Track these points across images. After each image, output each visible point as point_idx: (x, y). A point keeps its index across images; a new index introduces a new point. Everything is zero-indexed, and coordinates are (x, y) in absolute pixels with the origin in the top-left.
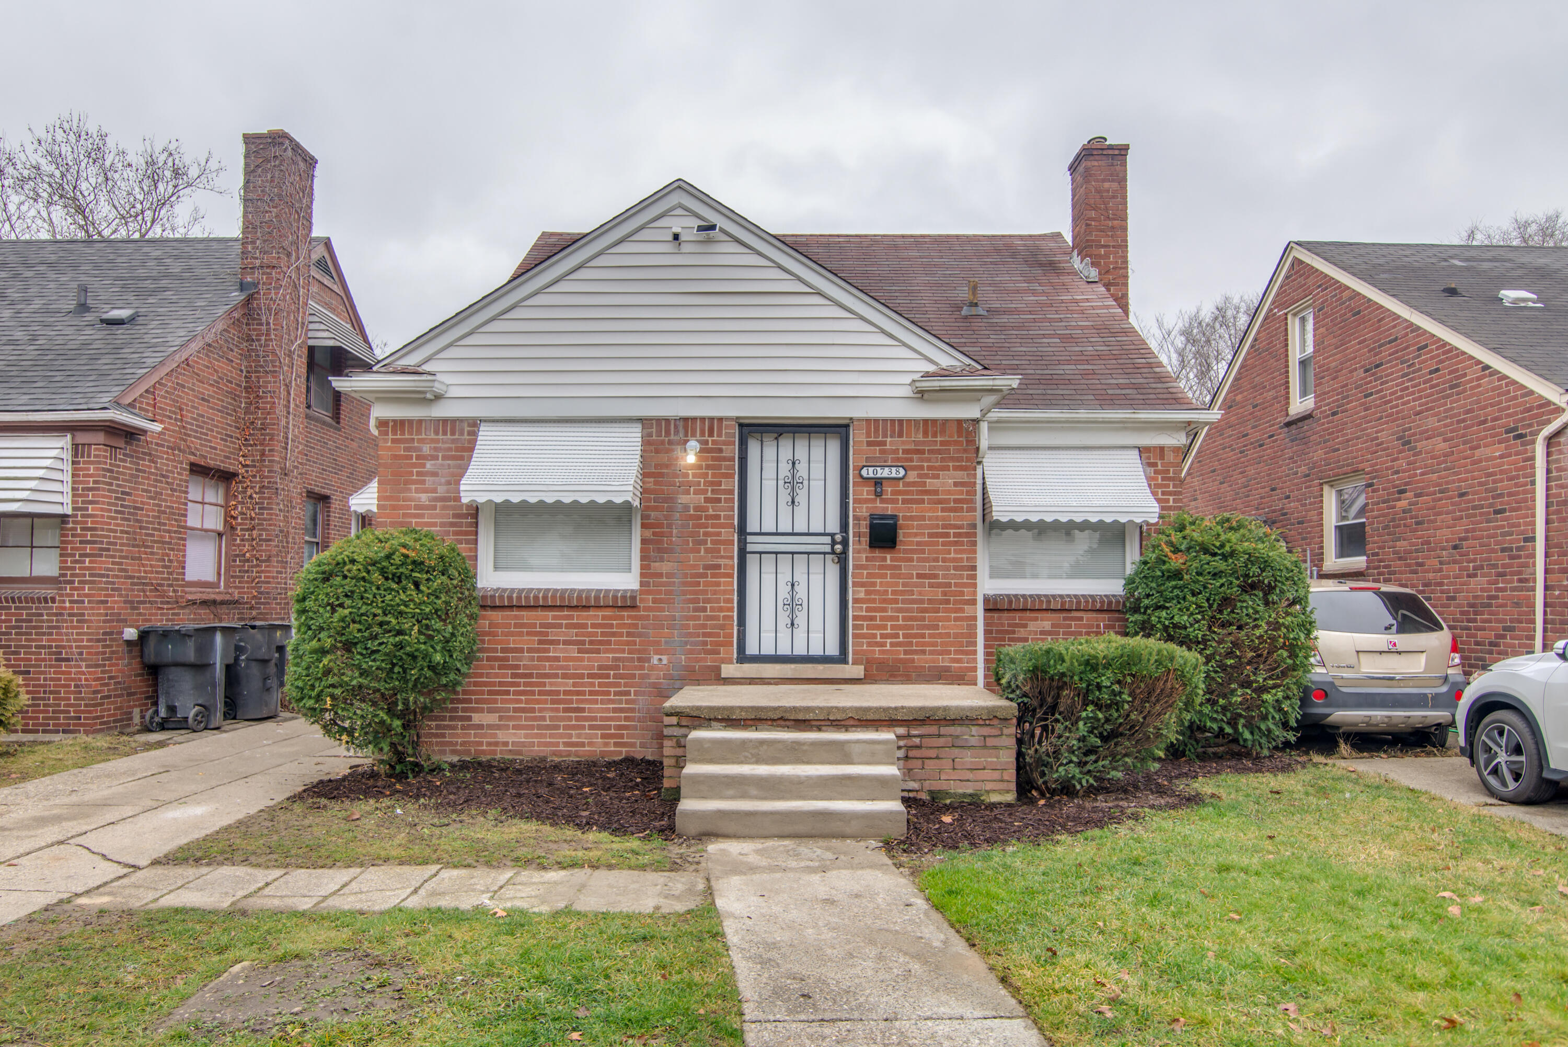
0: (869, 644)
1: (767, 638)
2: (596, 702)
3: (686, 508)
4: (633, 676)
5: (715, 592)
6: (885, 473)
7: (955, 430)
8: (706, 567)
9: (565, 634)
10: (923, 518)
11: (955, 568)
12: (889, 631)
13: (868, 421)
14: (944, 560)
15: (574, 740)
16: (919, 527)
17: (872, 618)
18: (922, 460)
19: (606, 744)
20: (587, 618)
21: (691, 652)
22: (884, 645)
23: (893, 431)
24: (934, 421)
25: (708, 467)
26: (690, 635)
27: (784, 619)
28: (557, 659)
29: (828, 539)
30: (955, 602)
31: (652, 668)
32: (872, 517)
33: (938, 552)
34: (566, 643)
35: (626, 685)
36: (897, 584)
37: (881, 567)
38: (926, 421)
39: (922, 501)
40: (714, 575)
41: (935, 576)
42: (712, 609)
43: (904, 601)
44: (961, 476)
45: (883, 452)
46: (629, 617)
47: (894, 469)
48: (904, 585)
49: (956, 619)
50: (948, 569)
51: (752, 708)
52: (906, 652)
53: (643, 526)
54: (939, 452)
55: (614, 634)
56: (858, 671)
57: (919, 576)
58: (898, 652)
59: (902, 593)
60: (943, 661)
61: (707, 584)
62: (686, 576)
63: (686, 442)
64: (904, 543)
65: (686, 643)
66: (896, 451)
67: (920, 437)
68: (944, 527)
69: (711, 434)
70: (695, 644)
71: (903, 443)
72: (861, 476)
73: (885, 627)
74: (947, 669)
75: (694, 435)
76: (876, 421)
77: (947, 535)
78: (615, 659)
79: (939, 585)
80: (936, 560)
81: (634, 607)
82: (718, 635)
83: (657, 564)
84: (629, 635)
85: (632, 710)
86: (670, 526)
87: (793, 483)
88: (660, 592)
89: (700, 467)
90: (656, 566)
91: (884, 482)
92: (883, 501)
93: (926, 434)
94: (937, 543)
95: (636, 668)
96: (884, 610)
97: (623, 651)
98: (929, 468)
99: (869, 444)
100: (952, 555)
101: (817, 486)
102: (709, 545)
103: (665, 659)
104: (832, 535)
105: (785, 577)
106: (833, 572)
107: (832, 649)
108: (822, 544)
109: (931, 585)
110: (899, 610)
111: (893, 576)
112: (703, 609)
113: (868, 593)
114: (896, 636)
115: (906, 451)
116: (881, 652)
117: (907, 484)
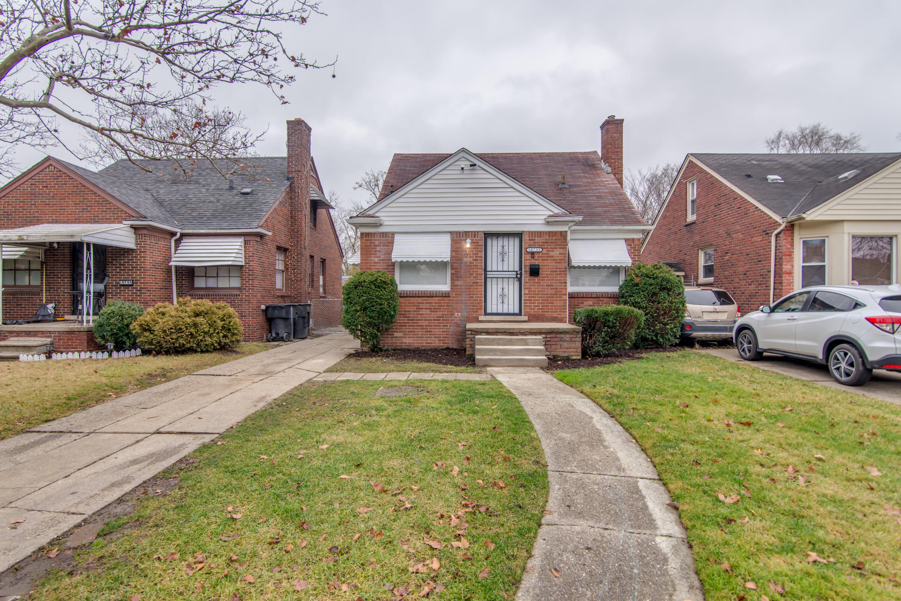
0: (529, 309)
1: (494, 307)
2: (436, 329)
3: (466, 263)
4: (449, 320)
5: (476, 291)
6: (535, 250)
7: (559, 235)
8: (473, 283)
9: (425, 306)
10: (548, 266)
11: (559, 283)
13: (529, 232)
14: (555, 280)
15: (429, 341)
16: (547, 268)
17: (531, 300)
18: (548, 246)
19: (440, 343)
20: (433, 300)
21: (468, 312)
22: (535, 309)
23: (538, 236)
24: (552, 232)
25: (473, 248)
26: (468, 306)
27: (500, 300)
28: (423, 314)
29: (515, 273)
30: (560, 294)
31: (455, 317)
32: (531, 265)
33: (553, 277)
34: (426, 309)
35: (446, 323)
36: (539, 288)
37: (534, 282)
38: (549, 232)
39: (548, 260)
40: (477, 286)
41: (553, 286)
42: (475, 297)
43: (541, 294)
44: (562, 251)
45: (534, 243)
46: (447, 300)
47: (538, 249)
48: (542, 289)
49: (560, 300)
50: (557, 283)
52: (542, 312)
53: (452, 269)
54: (554, 242)
55: (442, 306)
56: (526, 318)
57: (547, 286)
58: (540, 312)
59: (541, 291)
60: (555, 315)
61: (473, 288)
62: (466, 286)
63: (466, 240)
64: (542, 274)
65: (467, 309)
66: (539, 243)
67: (547, 238)
68: (556, 268)
69: (475, 237)
70: (470, 309)
71: (541, 239)
72: (527, 251)
73: (535, 303)
74: (557, 317)
75: (469, 237)
76: (532, 232)
77: (556, 271)
78: (443, 314)
79: (554, 289)
80: (553, 280)
81: (449, 297)
82: (479, 306)
83: (456, 282)
84: (447, 306)
85: (449, 332)
86: (461, 269)
87: (503, 254)
88: (457, 291)
89: (471, 248)
91: (535, 253)
92: (534, 260)
93: (549, 236)
94: (553, 274)
95: (450, 317)
96: (535, 297)
97: (445, 312)
98: (550, 248)
99: (530, 240)
100: (558, 278)
101: (511, 254)
102: (476, 275)
103: (459, 314)
104: (517, 272)
105: (500, 286)
106: (517, 284)
107: (517, 311)
108: (513, 274)
109: (551, 289)
110: (540, 297)
111: (538, 286)
112: (472, 297)
113: (529, 291)
114: (539, 306)
115: (542, 242)
116: (534, 312)
117: (543, 254)
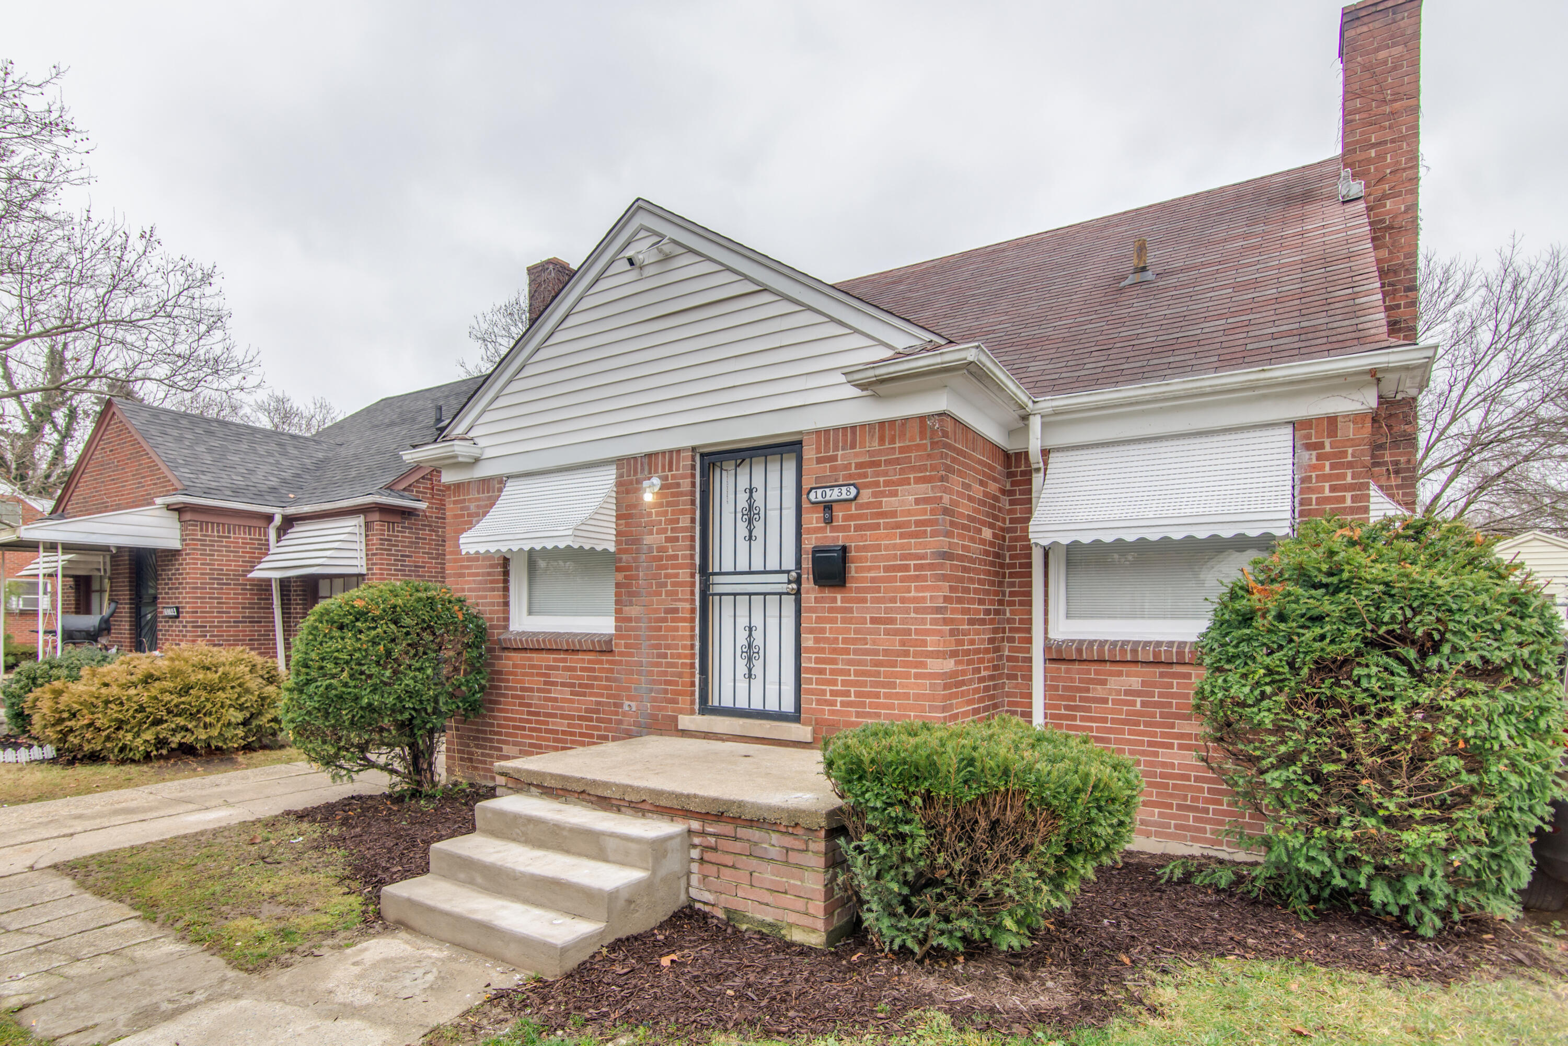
0: (819, 702)
1: (728, 689)
3: (650, 549)
4: (610, 721)
5: (673, 638)
6: (833, 495)
7: (917, 430)
8: (668, 611)
9: (562, 676)
10: (878, 548)
11: (916, 610)
12: (839, 688)
13: (818, 432)
14: (903, 600)
16: (874, 559)
17: (821, 671)
18: (881, 474)
20: (577, 661)
21: (654, 700)
22: (833, 703)
23: (845, 442)
24: (892, 422)
25: (669, 504)
26: (654, 682)
27: (742, 668)
28: (555, 700)
29: (783, 578)
30: (916, 654)
31: (625, 714)
32: (813, 550)
33: (896, 590)
34: (562, 685)
35: (605, 729)
36: (848, 631)
37: (831, 610)
38: (882, 424)
39: (877, 527)
40: (674, 620)
41: (892, 621)
42: (672, 656)
43: (856, 652)
44: (923, 489)
45: (833, 469)
46: (608, 662)
47: (844, 489)
48: (857, 631)
49: (917, 676)
50: (907, 611)
51: (560, 776)
53: (617, 570)
54: (897, 461)
55: (596, 678)
56: (807, 733)
57: (874, 620)
58: (849, 714)
59: (854, 641)
61: (668, 629)
62: (651, 620)
63: (649, 479)
64: (856, 580)
65: (651, 690)
66: (851, 466)
67: (876, 445)
68: (904, 557)
69: (670, 470)
70: (658, 692)
72: (809, 501)
73: (834, 683)
75: (656, 472)
76: (827, 431)
77: (906, 568)
78: (598, 703)
79: (896, 632)
80: (893, 600)
81: (611, 652)
82: (676, 683)
83: (628, 608)
84: (608, 679)
86: (637, 568)
87: (751, 515)
88: (629, 637)
89: (661, 505)
90: (627, 610)
91: (835, 506)
92: (834, 529)
93: (882, 440)
94: (894, 579)
95: (612, 713)
96: (833, 661)
97: (602, 695)
98: (887, 484)
99: (819, 461)
100: (913, 594)
101: (775, 516)
102: (669, 588)
103: (633, 704)
104: (788, 572)
105: (743, 622)
106: (790, 614)
107: (788, 706)
108: (780, 583)
109: (887, 632)
110: (850, 662)
111: (844, 620)
112: (665, 656)
113: (817, 640)
114: (848, 693)
115: (859, 465)
116: (832, 712)
117: (860, 507)
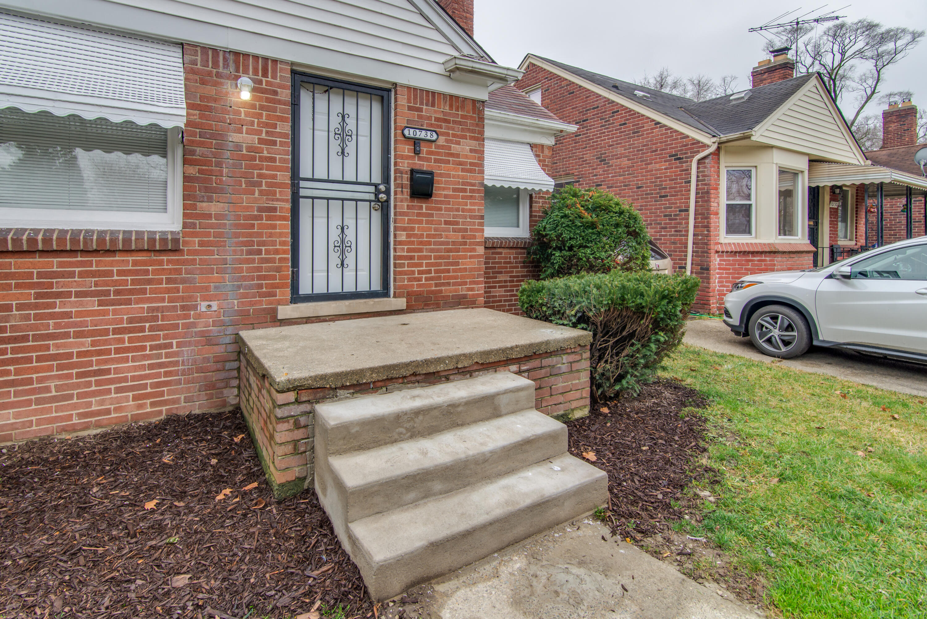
0: (409, 280)
1: (320, 276)
2: (126, 360)
3: (238, 147)
4: (176, 326)
5: (271, 235)
6: (422, 135)
7: (471, 107)
8: (260, 209)
9: (79, 285)
10: (449, 176)
11: (471, 217)
12: (424, 268)
13: (409, 88)
14: (463, 210)
15: (94, 408)
16: (446, 182)
17: (412, 258)
18: (448, 128)
19: (140, 406)
20: (112, 264)
21: (245, 296)
22: (420, 280)
23: (428, 100)
24: (457, 97)
25: (262, 108)
26: (244, 278)
27: (335, 259)
28: (68, 315)
29: (372, 189)
30: (471, 243)
31: (199, 316)
32: (412, 171)
33: (459, 204)
34: (78, 294)
35: (166, 337)
36: (430, 229)
37: (419, 215)
38: (451, 96)
39: (448, 162)
40: (269, 218)
41: (457, 223)
42: (268, 252)
43: (435, 243)
44: (474, 144)
45: (420, 117)
46: (170, 262)
47: (429, 133)
48: (436, 230)
49: (471, 257)
50: (465, 217)
52: (436, 285)
53: (186, 162)
54: (460, 123)
55: (149, 282)
56: (401, 303)
57: (446, 223)
58: (430, 285)
59: (434, 236)
60: (462, 291)
61: (261, 226)
62: (238, 217)
63: (237, 78)
64: (437, 195)
65: (239, 287)
66: (429, 118)
67: (447, 109)
68: (464, 184)
69: (265, 74)
71: (435, 112)
72: (404, 136)
73: (421, 265)
74: (465, 296)
75: (246, 72)
76: (415, 89)
77: (465, 190)
78: (152, 310)
79: (460, 230)
80: (457, 210)
81: (176, 251)
82: (274, 277)
83: (204, 204)
84: (169, 281)
85: (176, 363)
86: (219, 164)
87: (343, 135)
88: (208, 235)
89: (253, 107)
90: (204, 206)
91: (422, 144)
92: (420, 159)
93: (451, 107)
94: (457, 197)
95: (179, 317)
96: (421, 250)
97: (163, 300)
98: (454, 135)
99: (410, 108)
100: (468, 207)
101: (364, 141)
102: (264, 187)
103: (215, 305)
104: (376, 186)
105: (336, 221)
106: (377, 216)
107: (376, 286)
108: (368, 192)
109: (454, 230)
110: (432, 251)
111: (427, 222)
112: (259, 252)
113: (408, 236)
114: (429, 272)
115: (437, 119)
116: (419, 286)
117: (438, 147)
